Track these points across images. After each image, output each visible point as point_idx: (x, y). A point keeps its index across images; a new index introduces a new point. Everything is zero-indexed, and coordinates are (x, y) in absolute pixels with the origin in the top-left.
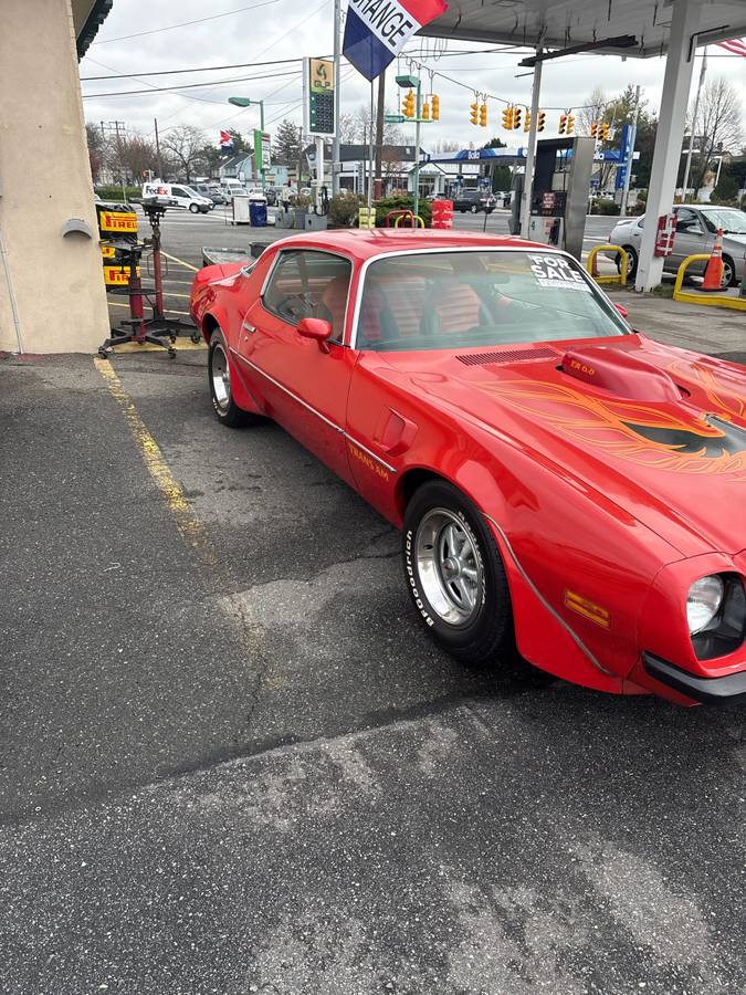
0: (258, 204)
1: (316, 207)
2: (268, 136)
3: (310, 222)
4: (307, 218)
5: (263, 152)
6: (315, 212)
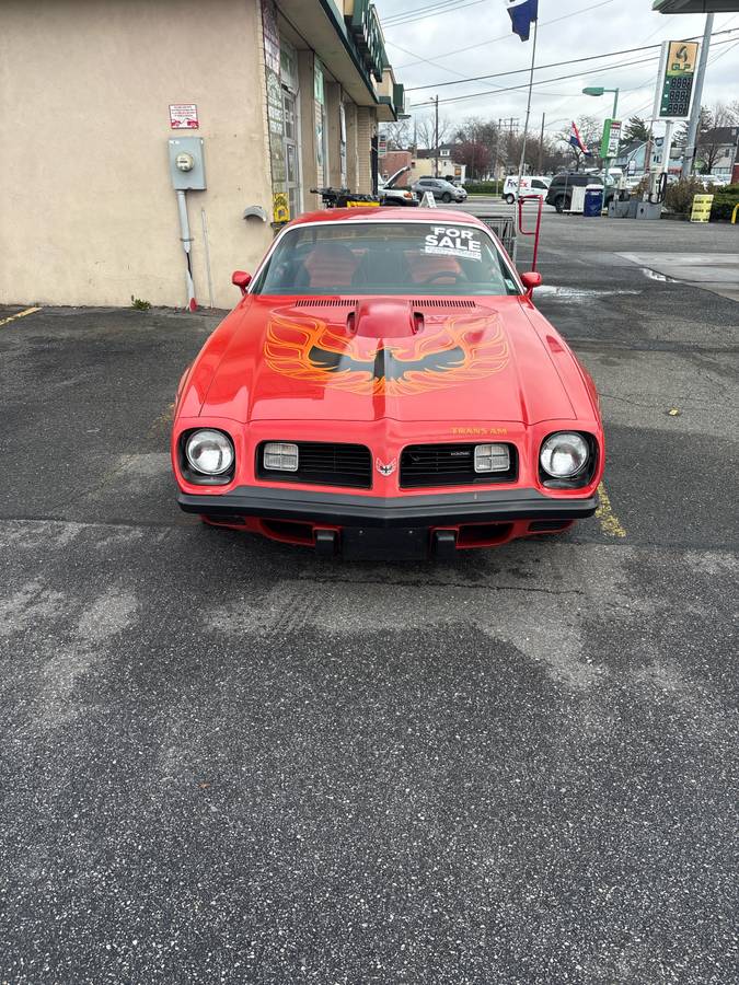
0: (593, 194)
1: (651, 195)
2: (619, 124)
3: (642, 210)
4: (640, 206)
5: (611, 140)
6: (649, 201)
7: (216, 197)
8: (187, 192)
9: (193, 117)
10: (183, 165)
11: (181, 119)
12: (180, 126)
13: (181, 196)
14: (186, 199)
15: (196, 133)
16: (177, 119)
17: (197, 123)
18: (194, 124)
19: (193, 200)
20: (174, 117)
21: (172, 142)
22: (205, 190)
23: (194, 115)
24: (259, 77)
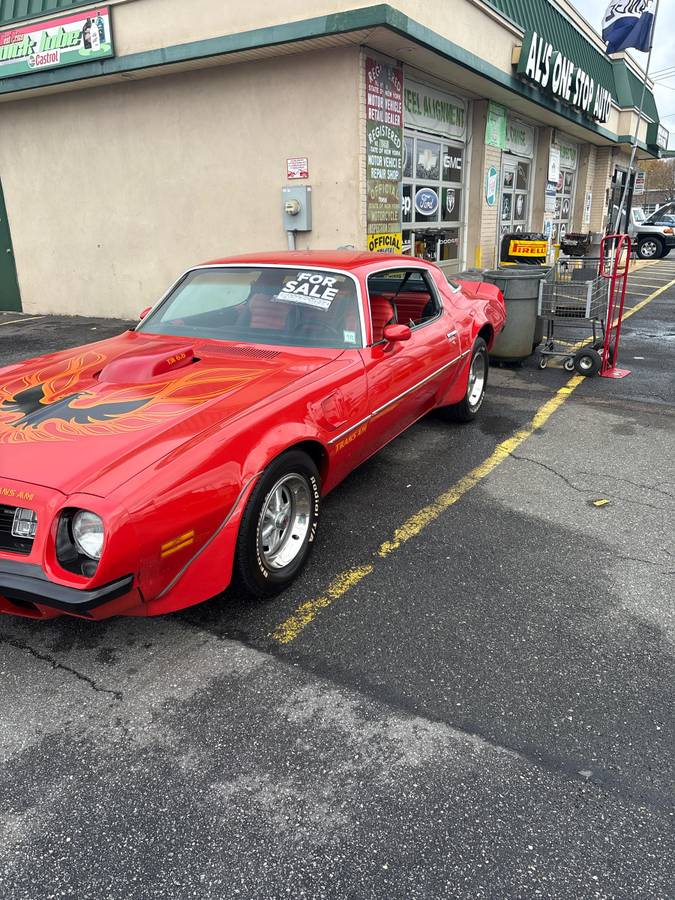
7: (318, 237)
8: (296, 233)
9: (305, 169)
10: (289, 209)
11: (296, 171)
12: (295, 176)
13: (291, 237)
14: (295, 238)
15: (304, 182)
16: (292, 170)
17: (307, 173)
18: (305, 175)
19: (300, 239)
20: (291, 170)
21: (284, 190)
22: (309, 231)
23: (306, 167)
24: (358, 130)
